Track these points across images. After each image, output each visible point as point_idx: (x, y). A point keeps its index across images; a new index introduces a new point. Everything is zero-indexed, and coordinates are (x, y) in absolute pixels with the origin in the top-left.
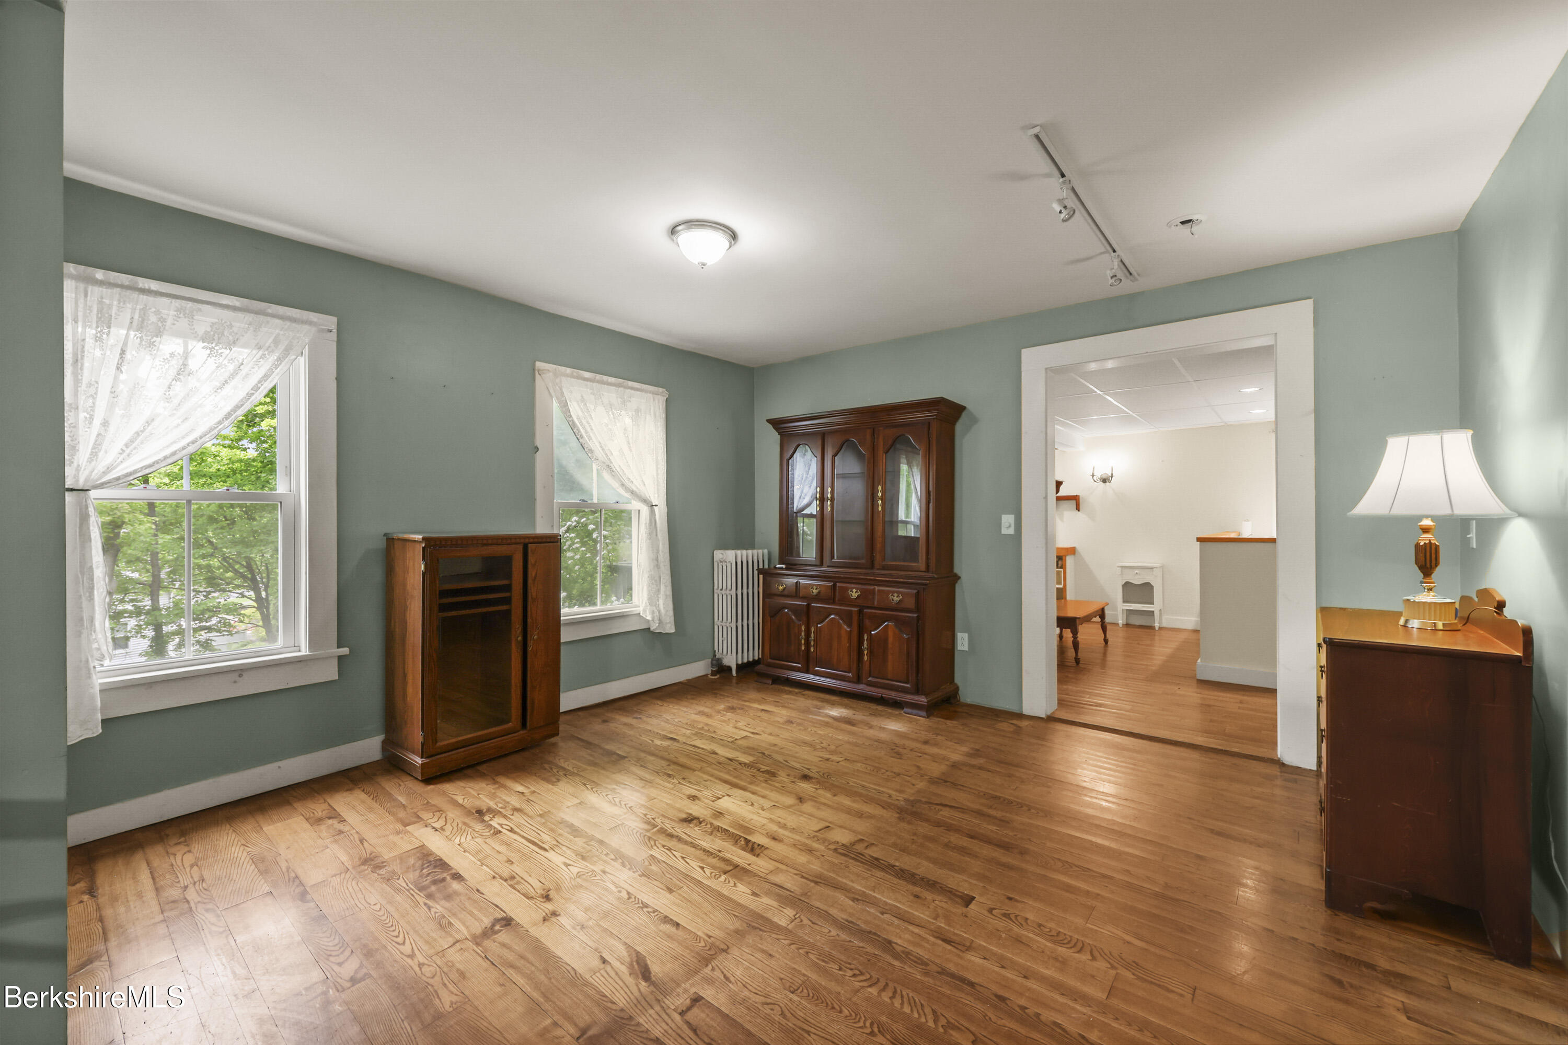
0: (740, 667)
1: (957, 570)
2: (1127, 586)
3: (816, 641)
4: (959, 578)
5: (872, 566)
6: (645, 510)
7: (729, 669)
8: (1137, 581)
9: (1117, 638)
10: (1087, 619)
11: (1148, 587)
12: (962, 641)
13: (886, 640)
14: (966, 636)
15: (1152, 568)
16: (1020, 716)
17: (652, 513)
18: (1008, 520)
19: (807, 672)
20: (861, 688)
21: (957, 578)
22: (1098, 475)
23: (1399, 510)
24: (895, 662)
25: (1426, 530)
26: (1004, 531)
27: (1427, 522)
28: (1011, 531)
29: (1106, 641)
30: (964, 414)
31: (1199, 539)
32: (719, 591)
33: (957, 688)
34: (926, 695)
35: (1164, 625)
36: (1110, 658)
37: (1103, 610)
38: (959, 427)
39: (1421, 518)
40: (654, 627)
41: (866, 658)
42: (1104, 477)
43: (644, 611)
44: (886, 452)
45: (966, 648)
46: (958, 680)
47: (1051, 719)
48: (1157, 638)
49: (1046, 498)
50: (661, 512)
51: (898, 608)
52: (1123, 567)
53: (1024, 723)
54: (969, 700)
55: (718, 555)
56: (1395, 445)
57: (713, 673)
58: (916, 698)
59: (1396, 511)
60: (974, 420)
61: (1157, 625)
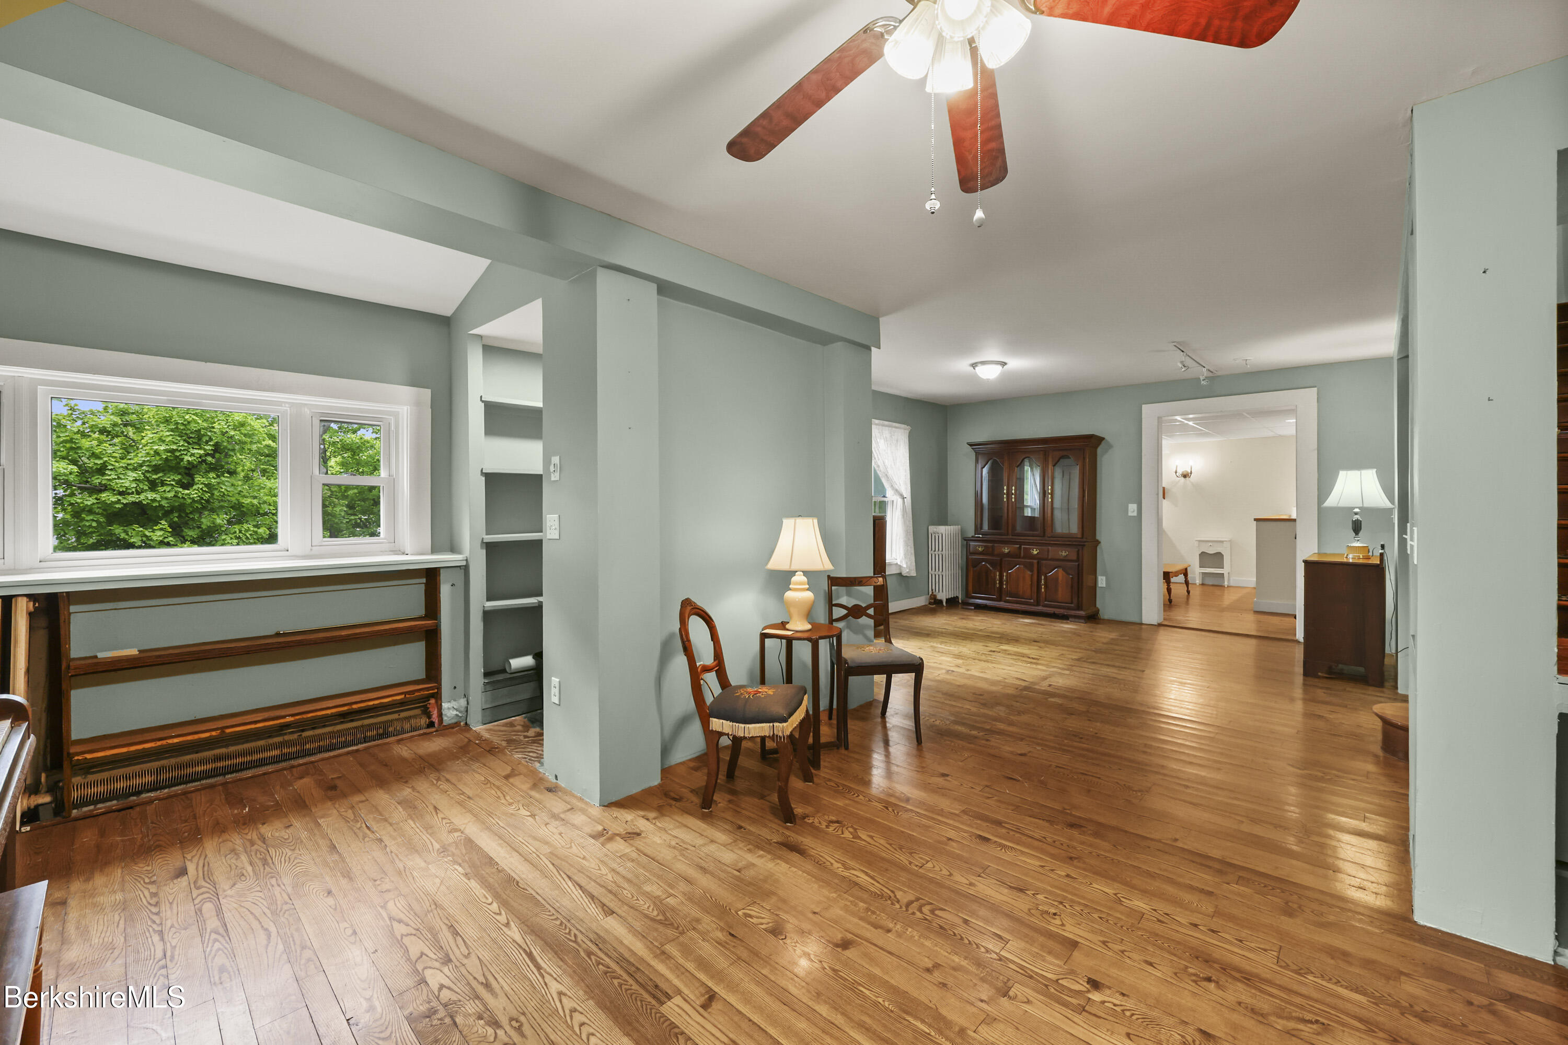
0: (948, 600)
1: (1098, 537)
2: (1203, 555)
3: (1007, 581)
4: (1100, 543)
5: (1044, 536)
6: (900, 501)
7: (941, 601)
8: (1211, 551)
9: (1195, 592)
10: (1176, 574)
11: (1219, 556)
12: (1102, 581)
13: (1057, 579)
14: (1104, 578)
15: (1222, 542)
16: (1142, 624)
17: (904, 502)
18: (1132, 509)
19: (1000, 601)
20: (1040, 608)
21: (1098, 542)
22: (1180, 472)
23: (1342, 504)
24: (1063, 593)
25: (1356, 514)
26: (1130, 514)
27: (1357, 510)
28: (1135, 514)
29: (1188, 592)
30: (1103, 442)
31: (1255, 520)
32: (933, 552)
33: (1099, 610)
34: (1084, 611)
35: (1232, 584)
36: (1191, 601)
37: (1186, 569)
38: (1099, 450)
39: (1354, 508)
40: (904, 573)
41: (1043, 590)
42: (1185, 473)
43: (901, 562)
44: (1054, 466)
45: (1104, 585)
46: (1098, 605)
47: (1160, 625)
48: (1226, 592)
49: (1158, 494)
50: (908, 500)
51: (1065, 560)
52: (1200, 541)
53: (1143, 626)
54: (1106, 617)
55: (932, 529)
56: (1342, 474)
57: (930, 603)
58: (1077, 612)
59: (1341, 505)
60: (1110, 446)
61: (1226, 584)
